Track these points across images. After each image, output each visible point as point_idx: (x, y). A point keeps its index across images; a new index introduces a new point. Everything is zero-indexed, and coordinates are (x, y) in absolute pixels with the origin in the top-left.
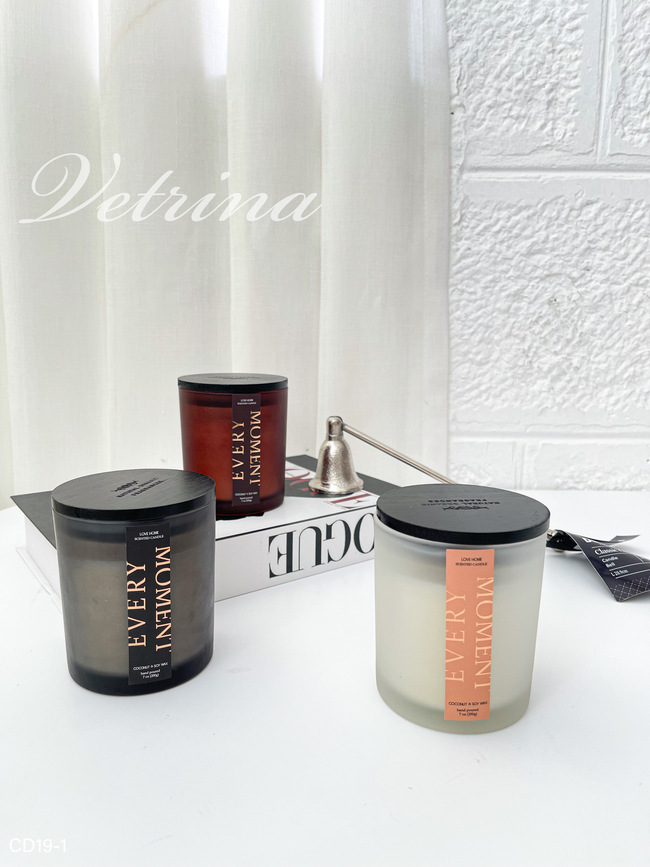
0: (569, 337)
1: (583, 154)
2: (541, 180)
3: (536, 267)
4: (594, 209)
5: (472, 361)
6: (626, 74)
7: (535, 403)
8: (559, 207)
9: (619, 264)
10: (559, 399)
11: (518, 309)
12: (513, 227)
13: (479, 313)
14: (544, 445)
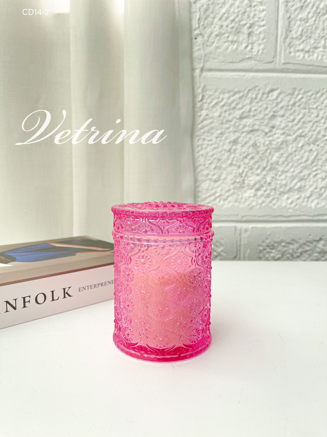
0: (265, 165)
1: (268, 63)
2: (245, 77)
3: (245, 126)
4: (275, 93)
5: (211, 179)
6: (290, 19)
7: (247, 203)
8: (256, 92)
9: (290, 124)
10: (260, 201)
11: (235, 150)
12: (232, 103)
13: (214, 152)
14: (252, 228)
